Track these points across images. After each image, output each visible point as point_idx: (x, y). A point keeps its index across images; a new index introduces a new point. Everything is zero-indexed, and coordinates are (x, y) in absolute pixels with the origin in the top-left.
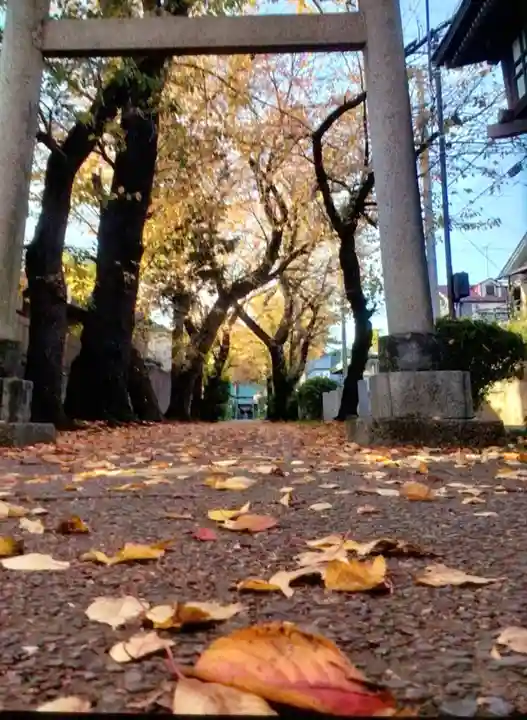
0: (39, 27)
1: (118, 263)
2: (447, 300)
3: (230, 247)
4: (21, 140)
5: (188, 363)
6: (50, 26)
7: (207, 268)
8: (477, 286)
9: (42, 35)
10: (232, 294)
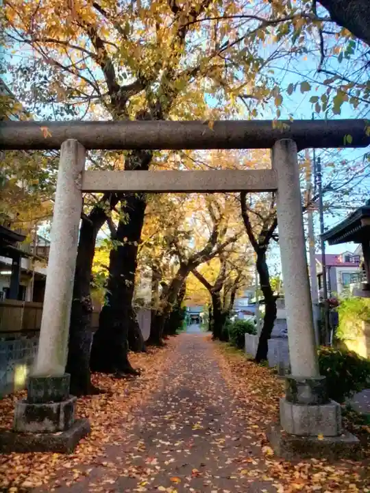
0: (80, 177)
1: (122, 275)
2: (320, 264)
3: (187, 235)
4: (69, 250)
5: (161, 310)
6: (86, 175)
7: (174, 248)
8: (339, 255)
9: (81, 181)
10: (188, 266)
